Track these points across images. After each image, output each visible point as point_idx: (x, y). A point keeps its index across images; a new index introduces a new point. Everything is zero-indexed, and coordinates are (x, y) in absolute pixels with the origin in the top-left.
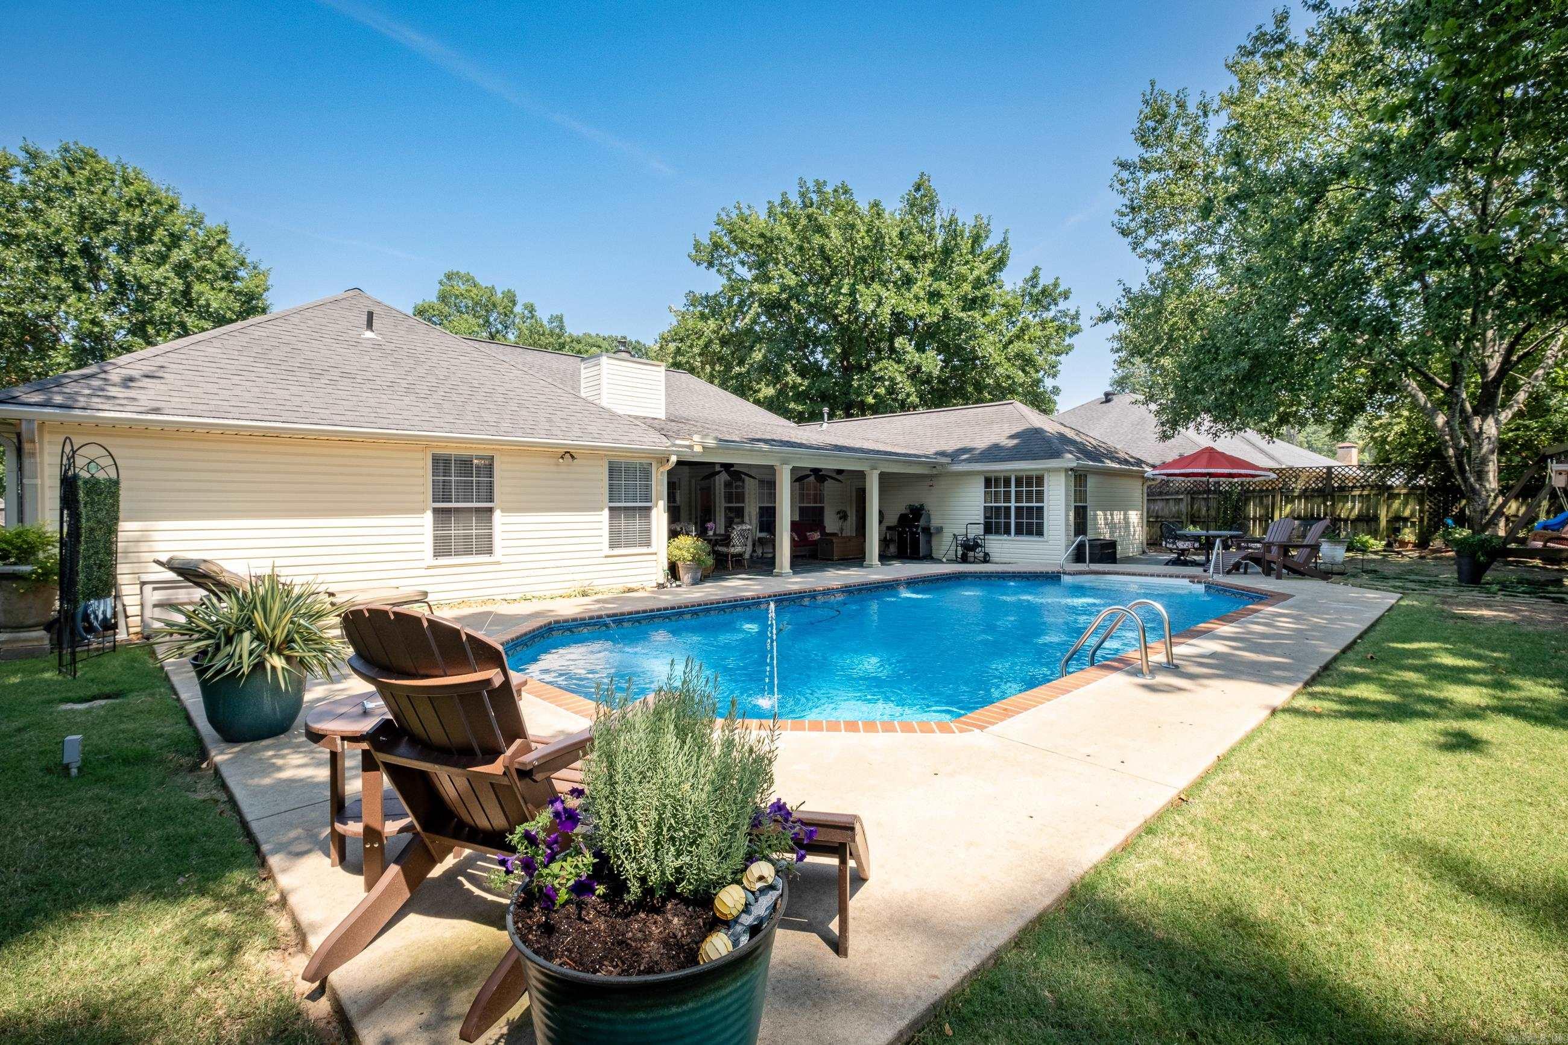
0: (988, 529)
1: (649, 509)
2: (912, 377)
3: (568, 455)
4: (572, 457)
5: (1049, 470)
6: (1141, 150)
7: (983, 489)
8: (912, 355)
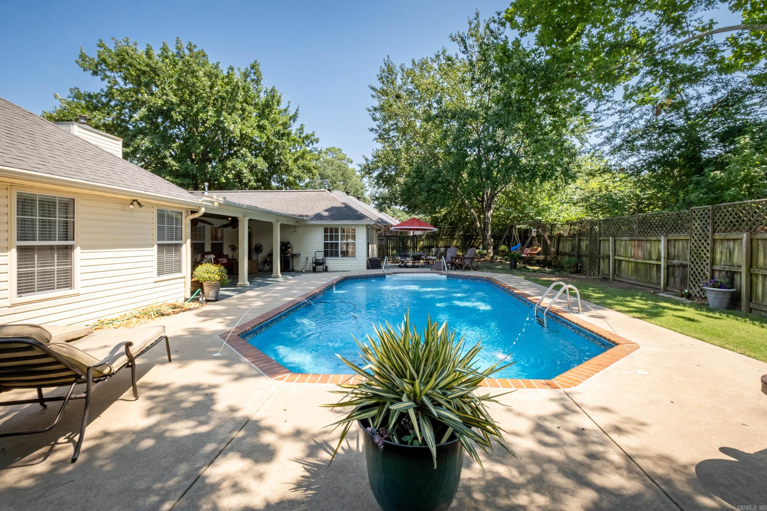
0: (326, 254)
1: (181, 245)
2: (251, 171)
3: (135, 203)
4: (139, 204)
5: (357, 225)
6: (381, 85)
7: (323, 234)
8: (250, 158)
